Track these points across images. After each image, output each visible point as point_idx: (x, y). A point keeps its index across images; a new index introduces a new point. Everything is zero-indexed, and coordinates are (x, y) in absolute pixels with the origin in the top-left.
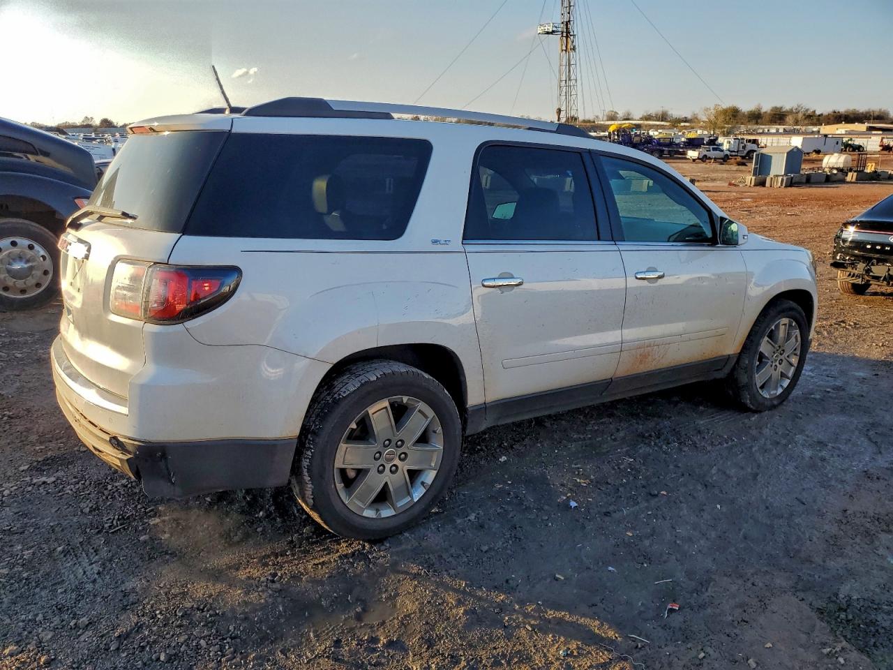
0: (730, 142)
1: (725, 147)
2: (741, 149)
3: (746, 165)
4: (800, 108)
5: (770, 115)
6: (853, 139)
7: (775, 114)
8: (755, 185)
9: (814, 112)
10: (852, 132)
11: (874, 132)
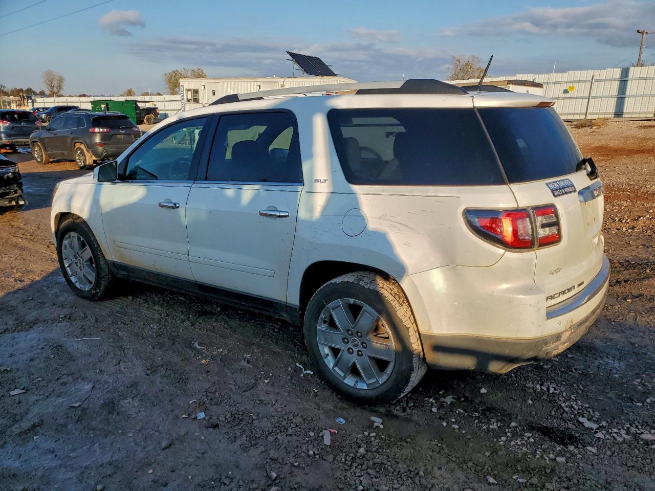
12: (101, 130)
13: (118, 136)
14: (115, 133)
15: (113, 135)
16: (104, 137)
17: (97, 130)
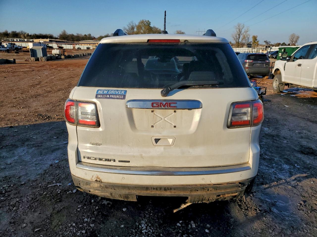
0: (7, 44)
1: (6, 46)
2: (12, 47)
3: (19, 53)
4: (22, 32)
5: (12, 34)
6: (49, 44)
7: (14, 34)
8: (35, 61)
9: (28, 34)
10: (46, 42)
11: (53, 42)
12: (249, 61)
13: (257, 64)
14: (255, 63)
15: (254, 64)
16: (251, 64)
17: (248, 61)
